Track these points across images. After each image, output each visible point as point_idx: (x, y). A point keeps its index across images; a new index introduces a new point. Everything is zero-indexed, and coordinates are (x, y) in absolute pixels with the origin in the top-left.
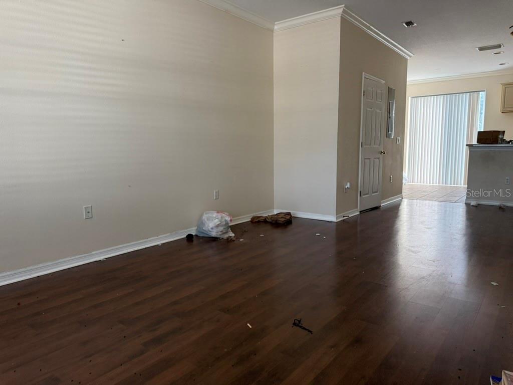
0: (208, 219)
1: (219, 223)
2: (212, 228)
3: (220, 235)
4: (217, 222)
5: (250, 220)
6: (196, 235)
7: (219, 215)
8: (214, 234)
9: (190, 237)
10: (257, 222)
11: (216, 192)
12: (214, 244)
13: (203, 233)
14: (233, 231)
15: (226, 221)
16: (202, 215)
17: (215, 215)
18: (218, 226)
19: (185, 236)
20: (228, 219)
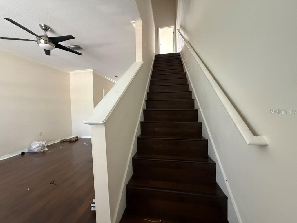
0: (33, 145)
1: (39, 145)
2: (35, 148)
3: (40, 150)
4: (38, 145)
5: (60, 141)
6: (28, 152)
7: (39, 143)
8: (36, 150)
9: (23, 154)
10: (63, 142)
11: (40, 133)
12: (36, 155)
13: (31, 151)
14: (47, 148)
15: (43, 144)
16: (31, 143)
17: (37, 142)
18: (38, 147)
19: (20, 154)
20: (44, 143)
